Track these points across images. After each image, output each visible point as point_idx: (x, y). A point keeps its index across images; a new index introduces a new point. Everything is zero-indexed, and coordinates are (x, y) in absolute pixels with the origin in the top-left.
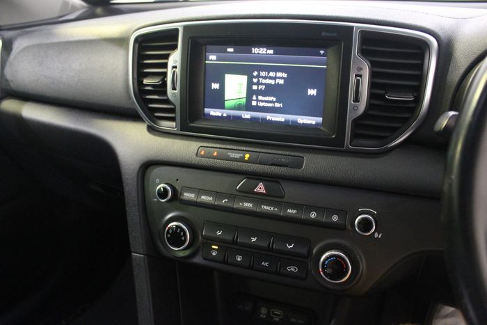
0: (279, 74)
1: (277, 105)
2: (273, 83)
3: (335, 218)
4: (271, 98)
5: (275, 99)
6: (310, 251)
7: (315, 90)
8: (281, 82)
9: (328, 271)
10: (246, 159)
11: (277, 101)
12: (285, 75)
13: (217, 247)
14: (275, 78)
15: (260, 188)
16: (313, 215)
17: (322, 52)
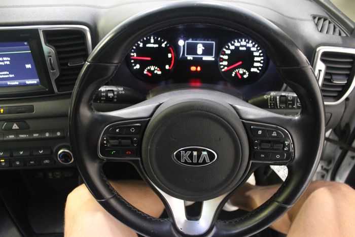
0: (5, 59)
1: (11, 76)
2: (3, 64)
3: (59, 134)
4: (6, 73)
5: (8, 73)
6: (52, 152)
7: (30, 65)
8: (8, 63)
9: (63, 160)
10: (2, 112)
11: (10, 74)
12: (9, 59)
13: (3, 161)
14: (3, 61)
15: (15, 126)
16: (47, 135)
17: (26, 43)
